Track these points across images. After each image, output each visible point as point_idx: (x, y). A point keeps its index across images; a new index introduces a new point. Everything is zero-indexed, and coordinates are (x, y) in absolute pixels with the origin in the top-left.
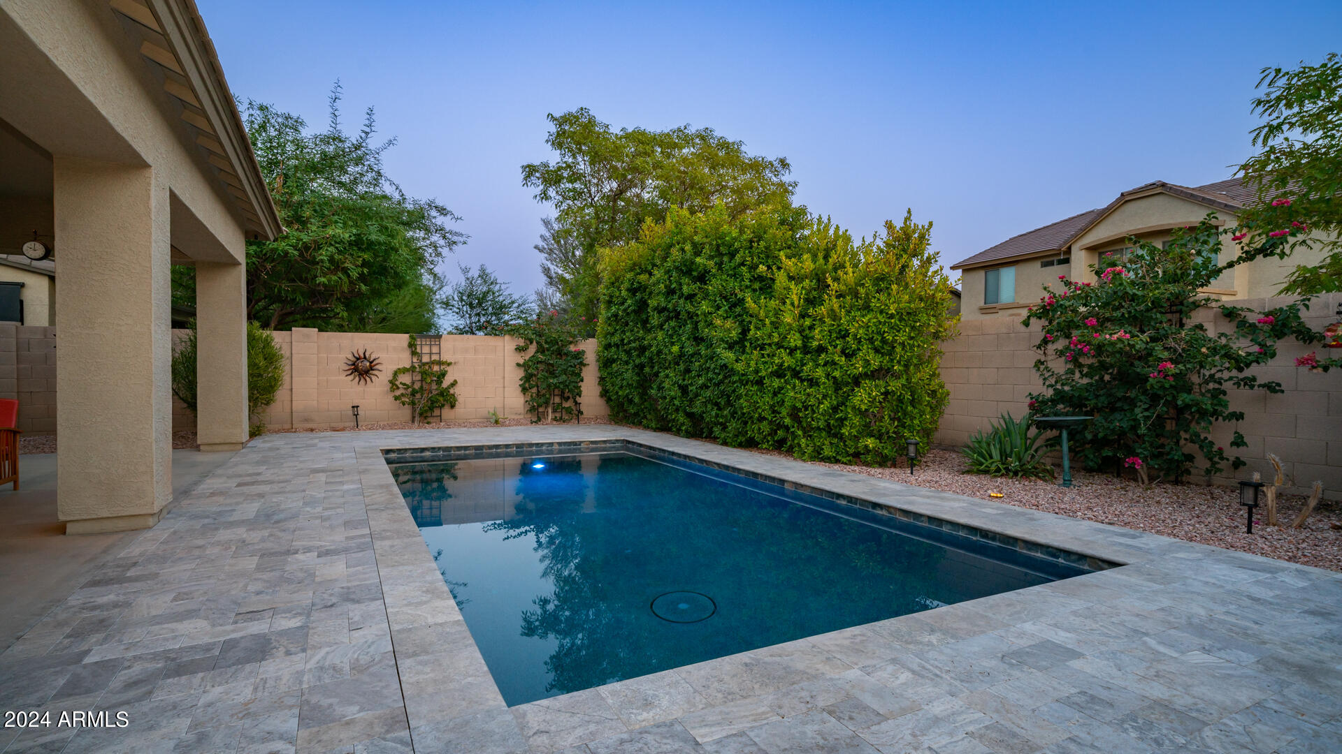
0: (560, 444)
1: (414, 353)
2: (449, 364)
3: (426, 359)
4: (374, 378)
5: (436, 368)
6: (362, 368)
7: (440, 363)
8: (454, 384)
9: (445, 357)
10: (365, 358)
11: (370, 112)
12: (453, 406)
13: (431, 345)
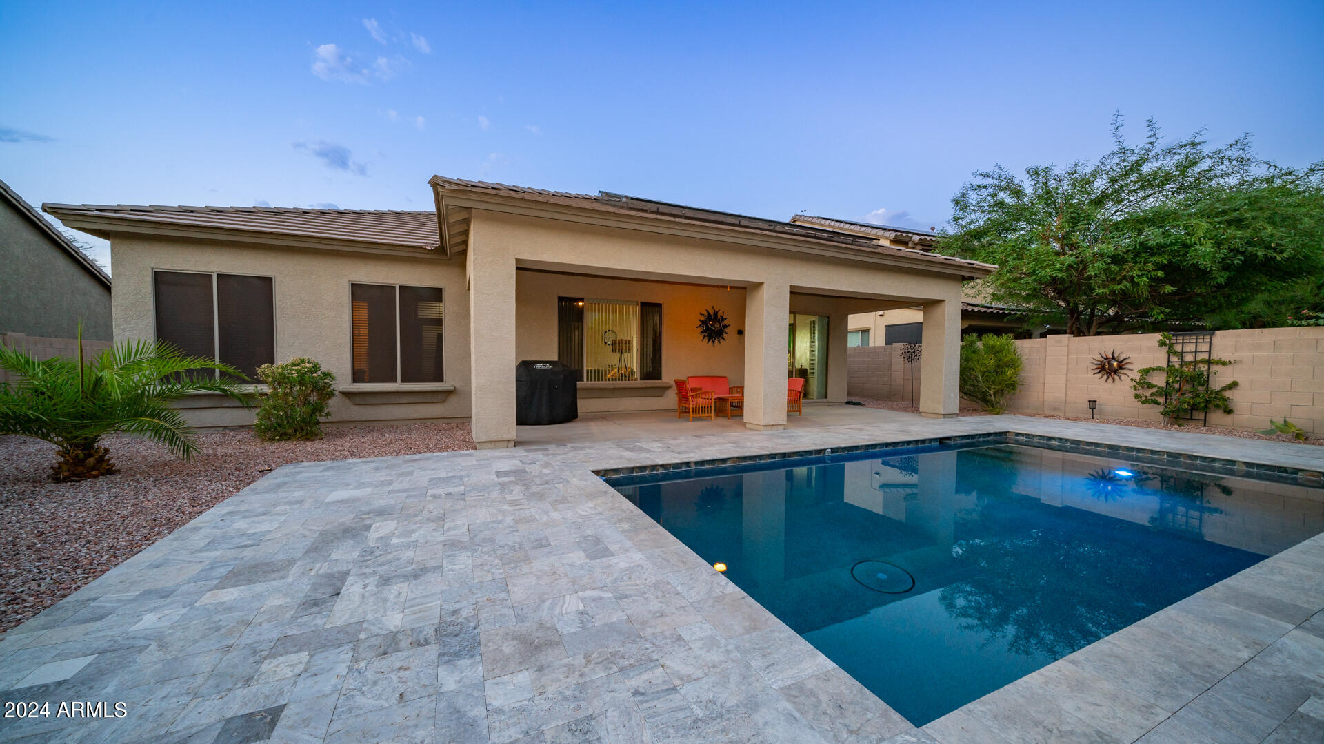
0: (1248, 464)
1: (1171, 351)
2: (1224, 364)
3: (1189, 358)
4: (1123, 377)
5: (1203, 367)
6: (1110, 368)
7: (1209, 362)
8: (1233, 385)
9: (1215, 356)
10: (1113, 358)
11: (1151, 123)
12: (1229, 411)
13: (1196, 343)
